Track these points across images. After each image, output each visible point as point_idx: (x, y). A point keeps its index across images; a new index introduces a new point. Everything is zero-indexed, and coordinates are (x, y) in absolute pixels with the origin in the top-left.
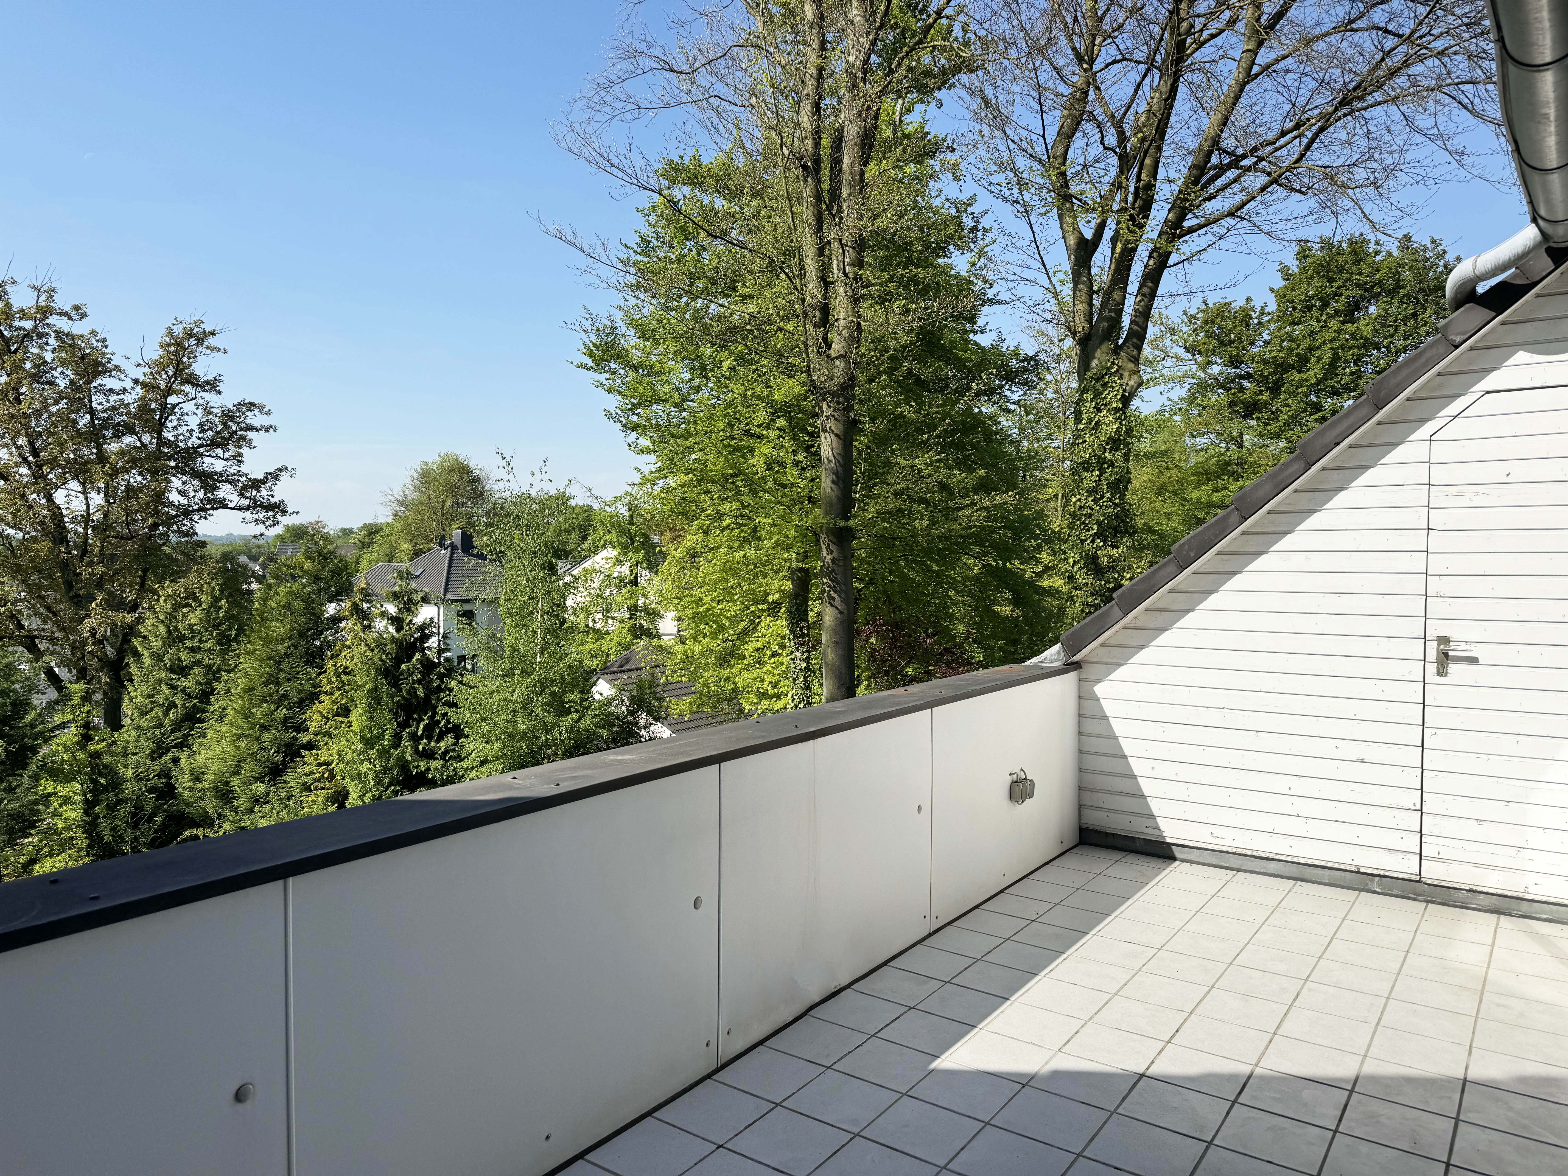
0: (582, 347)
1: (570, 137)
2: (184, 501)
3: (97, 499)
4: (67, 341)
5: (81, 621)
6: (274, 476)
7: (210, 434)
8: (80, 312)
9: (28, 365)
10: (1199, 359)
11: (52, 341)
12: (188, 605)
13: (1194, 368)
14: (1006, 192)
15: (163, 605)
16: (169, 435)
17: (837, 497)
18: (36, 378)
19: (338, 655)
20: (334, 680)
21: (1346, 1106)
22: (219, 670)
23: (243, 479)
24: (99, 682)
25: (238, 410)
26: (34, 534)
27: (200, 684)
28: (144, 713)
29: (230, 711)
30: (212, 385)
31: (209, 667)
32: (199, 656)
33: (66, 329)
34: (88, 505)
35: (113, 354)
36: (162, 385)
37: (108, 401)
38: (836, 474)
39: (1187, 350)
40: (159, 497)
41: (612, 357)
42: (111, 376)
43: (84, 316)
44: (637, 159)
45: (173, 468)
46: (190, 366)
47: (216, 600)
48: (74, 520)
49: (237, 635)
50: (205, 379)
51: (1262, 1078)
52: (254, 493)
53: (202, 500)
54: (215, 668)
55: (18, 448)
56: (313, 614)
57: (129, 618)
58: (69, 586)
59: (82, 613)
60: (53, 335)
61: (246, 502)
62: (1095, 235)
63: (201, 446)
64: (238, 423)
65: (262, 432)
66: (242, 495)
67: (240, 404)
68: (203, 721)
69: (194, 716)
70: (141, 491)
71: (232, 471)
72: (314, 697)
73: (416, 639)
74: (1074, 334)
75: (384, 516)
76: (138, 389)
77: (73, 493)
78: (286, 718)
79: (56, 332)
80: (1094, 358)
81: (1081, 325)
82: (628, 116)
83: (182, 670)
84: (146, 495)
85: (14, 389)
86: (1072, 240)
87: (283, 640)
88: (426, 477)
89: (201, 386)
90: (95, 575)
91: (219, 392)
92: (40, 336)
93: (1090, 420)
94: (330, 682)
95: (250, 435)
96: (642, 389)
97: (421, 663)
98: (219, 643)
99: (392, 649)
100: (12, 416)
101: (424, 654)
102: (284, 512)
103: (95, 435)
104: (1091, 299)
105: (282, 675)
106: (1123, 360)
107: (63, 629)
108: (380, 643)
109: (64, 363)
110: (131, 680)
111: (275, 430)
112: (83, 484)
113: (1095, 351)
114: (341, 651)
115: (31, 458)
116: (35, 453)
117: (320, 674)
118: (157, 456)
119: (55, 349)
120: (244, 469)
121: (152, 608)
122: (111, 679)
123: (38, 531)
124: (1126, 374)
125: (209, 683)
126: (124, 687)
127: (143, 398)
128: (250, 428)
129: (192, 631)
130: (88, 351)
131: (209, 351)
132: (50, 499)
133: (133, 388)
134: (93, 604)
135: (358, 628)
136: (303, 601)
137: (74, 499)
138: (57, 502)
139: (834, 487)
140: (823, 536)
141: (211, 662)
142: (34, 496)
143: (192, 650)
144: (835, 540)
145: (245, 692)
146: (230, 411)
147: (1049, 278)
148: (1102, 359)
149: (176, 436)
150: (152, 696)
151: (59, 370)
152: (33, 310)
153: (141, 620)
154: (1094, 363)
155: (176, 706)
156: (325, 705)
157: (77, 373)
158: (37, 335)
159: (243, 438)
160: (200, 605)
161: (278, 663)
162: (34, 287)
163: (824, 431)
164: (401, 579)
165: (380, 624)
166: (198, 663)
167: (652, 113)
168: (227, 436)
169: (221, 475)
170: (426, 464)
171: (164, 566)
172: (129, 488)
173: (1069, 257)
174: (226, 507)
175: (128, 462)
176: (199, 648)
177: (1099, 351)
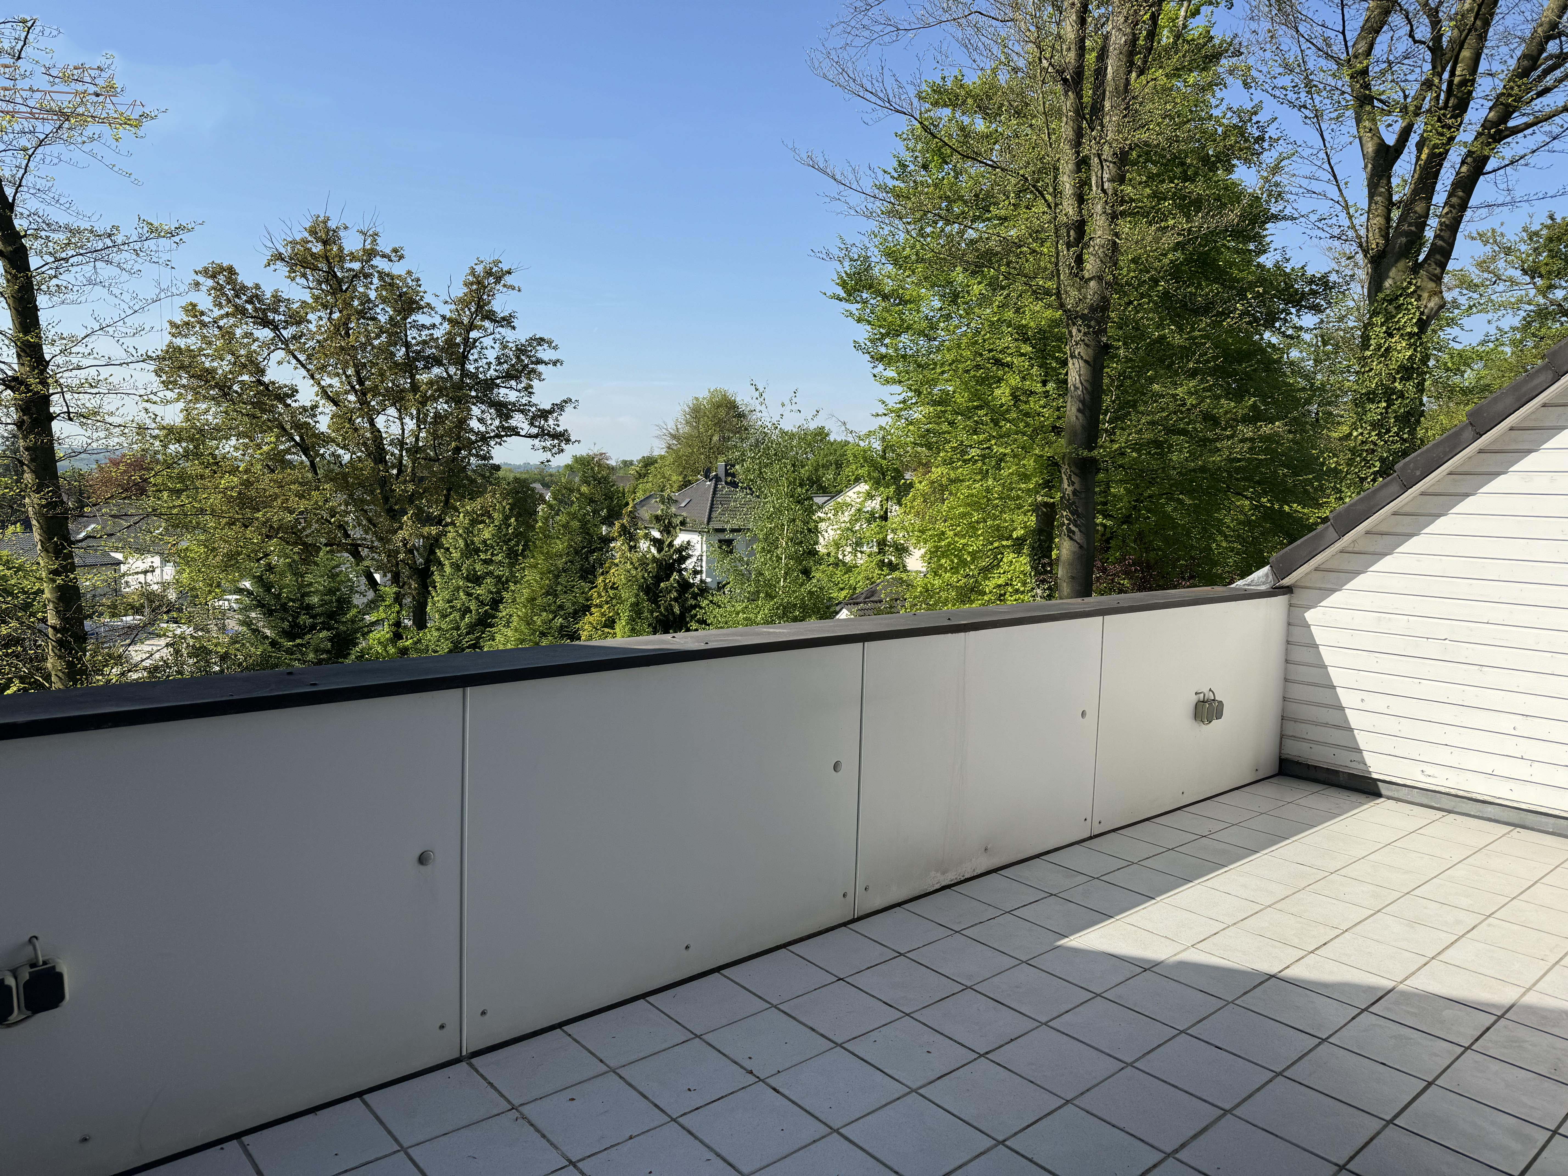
0: (835, 277)
1: (826, 63)
2: (483, 429)
3: (411, 424)
4: (389, 282)
5: (395, 532)
6: (560, 407)
7: (505, 366)
8: (398, 254)
9: (356, 303)
10: (1539, 281)
11: (376, 280)
12: (483, 522)
13: (1532, 292)
14: (1291, 96)
15: (462, 520)
16: (471, 368)
17: (1083, 426)
18: (361, 314)
19: (607, 572)
20: (603, 594)
21: (1488, 1029)
22: (507, 581)
23: (533, 409)
24: (410, 588)
25: (530, 345)
26: (359, 454)
27: (491, 593)
28: (444, 616)
29: (515, 618)
30: (507, 321)
31: (499, 578)
32: (491, 568)
33: (387, 270)
34: (403, 430)
35: (425, 292)
36: (466, 320)
37: (420, 336)
38: (1083, 402)
39: (1525, 272)
40: (462, 423)
41: (864, 287)
42: (423, 313)
43: (401, 257)
44: (890, 83)
45: (473, 397)
46: (489, 303)
47: (507, 518)
48: (392, 443)
49: (523, 550)
50: (502, 315)
51: (1403, 993)
52: (542, 422)
53: (497, 428)
54: (504, 579)
55: (347, 377)
56: (588, 534)
57: (434, 530)
58: (386, 499)
59: (396, 525)
60: (376, 275)
61: (535, 431)
62: (1398, 141)
63: (498, 377)
64: (529, 357)
65: (550, 366)
66: (532, 424)
67: (531, 339)
68: (492, 626)
69: (486, 621)
70: (447, 418)
71: (524, 401)
72: (586, 609)
73: (674, 560)
74: (1365, 252)
75: (658, 449)
76: (446, 326)
77: (391, 419)
78: (562, 626)
79: (378, 272)
80: (1388, 277)
81: (1376, 241)
82: (887, 39)
83: (476, 580)
84: (451, 422)
85: (344, 324)
86: (1370, 147)
87: (561, 556)
88: (696, 412)
89: (498, 322)
90: (407, 492)
91: (514, 328)
92: (366, 276)
93: (1379, 347)
94: (600, 596)
95: (540, 368)
96: (890, 319)
97: (678, 582)
98: (508, 556)
99: (653, 568)
100: (342, 348)
101: (681, 575)
102: (568, 441)
103: (409, 367)
104: (1389, 212)
105: (559, 588)
106: (1423, 280)
107: (381, 539)
108: (643, 562)
109: (384, 301)
110: (435, 587)
111: (561, 365)
112: (399, 410)
113: (1389, 270)
114: (610, 568)
115: (357, 387)
116: (361, 382)
117: (592, 588)
118: (459, 386)
119: (377, 288)
120: (534, 399)
121: (453, 523)
122: (419, 585)
123: (362, 451)
124: (1425, 295)
125: (499, 592)
126: (429, 593)
127: (449, 333)
128: (539, 362)
129: (486, 545)
130: (404, 290)
131: (505, 289)
132: (372, 423)
133: (441, 324)
134: (405, 518)
135: (625, 548)
136: (579, 521)
137: (391, 424)
138: (378, 426)
139: (1080, 415)
140: (1065, 468)
141: (501, 573)
142: (359, 420)
143: (486, 562)
144: (1077, 471)
145: (529, 602)
146: (523, 345)
147: (1340, 190)
148: (1397, 278)
149: (477, 368)
150: (451, 601)
151: (381, 306)
152: (361, 253)
153: (444, 534)
154: (1388, 283)
155: (471, 612)
156: (595, 617)
157: (395, 311)
158: (364, 276)
159: (533, 371)
160: (493, 522)
161: (557, 577)
162: (361, 232)
163: (1073, 357)
164: (663, 503)
165: (644, 545)
166: (490, 574)
167: (910, 34)
168: (520, 368)
169: (514, 404)
170: (697, 399)
171: (464, 486)
172: (437, 415)
173: (1366, 167)
174: (518, 434)
175: (436, 391)
176: (491, 561)
177: (1394, 270)
